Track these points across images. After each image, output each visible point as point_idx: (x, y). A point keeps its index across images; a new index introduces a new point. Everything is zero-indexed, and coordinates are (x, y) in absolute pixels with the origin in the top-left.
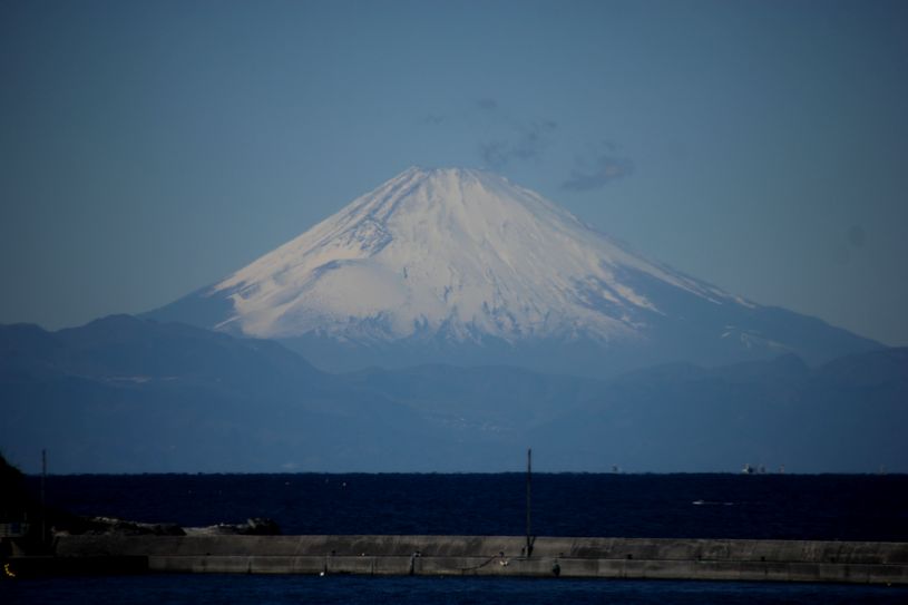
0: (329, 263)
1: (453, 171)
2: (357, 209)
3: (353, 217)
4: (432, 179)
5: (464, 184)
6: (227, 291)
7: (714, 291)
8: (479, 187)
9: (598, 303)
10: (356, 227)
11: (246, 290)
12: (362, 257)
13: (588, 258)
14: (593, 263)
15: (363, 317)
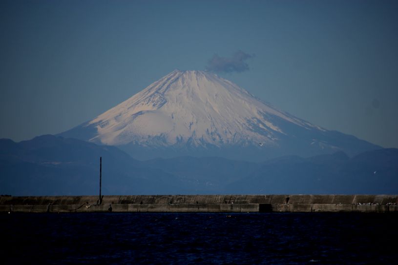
0: (139, 112)
1: (194, 72)
2: (151, 88)
3: (149, 92)
4: (185, 75)
5: (198, 77)
6: (94, 124)
7: (308, 124)
8: (205, 78)
9: (256, 129)
10: (151, 96)
11: (103, 124)
12: (153, 109)
13: (252, 110)
14: (255, 112)
15: (154, 135)
